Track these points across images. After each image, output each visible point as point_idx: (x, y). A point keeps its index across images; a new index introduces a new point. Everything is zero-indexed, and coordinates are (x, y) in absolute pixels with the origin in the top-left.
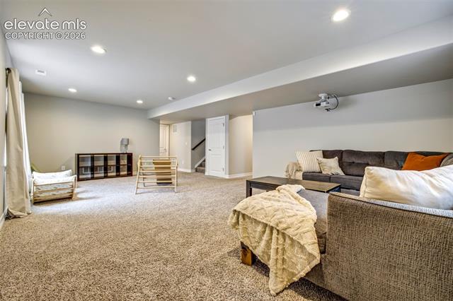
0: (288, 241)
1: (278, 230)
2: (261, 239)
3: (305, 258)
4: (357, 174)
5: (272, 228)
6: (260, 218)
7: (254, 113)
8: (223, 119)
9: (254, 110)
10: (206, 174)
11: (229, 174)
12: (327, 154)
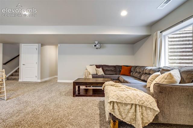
0: (144, 108)
1: (139, 105)
2: (128, 112)
3: (152, 113)
4: (109, 74)
5: (136, 105)
6: (128, 101)
7: (59, 45)
8: (36, 46)
9: (59, 44)
10: (20, 81)
11: (41, 79)
12: (98, 67)
